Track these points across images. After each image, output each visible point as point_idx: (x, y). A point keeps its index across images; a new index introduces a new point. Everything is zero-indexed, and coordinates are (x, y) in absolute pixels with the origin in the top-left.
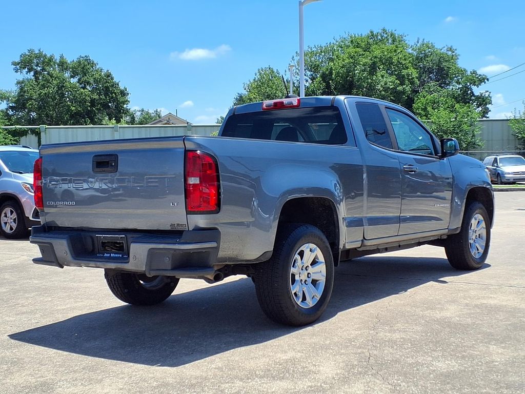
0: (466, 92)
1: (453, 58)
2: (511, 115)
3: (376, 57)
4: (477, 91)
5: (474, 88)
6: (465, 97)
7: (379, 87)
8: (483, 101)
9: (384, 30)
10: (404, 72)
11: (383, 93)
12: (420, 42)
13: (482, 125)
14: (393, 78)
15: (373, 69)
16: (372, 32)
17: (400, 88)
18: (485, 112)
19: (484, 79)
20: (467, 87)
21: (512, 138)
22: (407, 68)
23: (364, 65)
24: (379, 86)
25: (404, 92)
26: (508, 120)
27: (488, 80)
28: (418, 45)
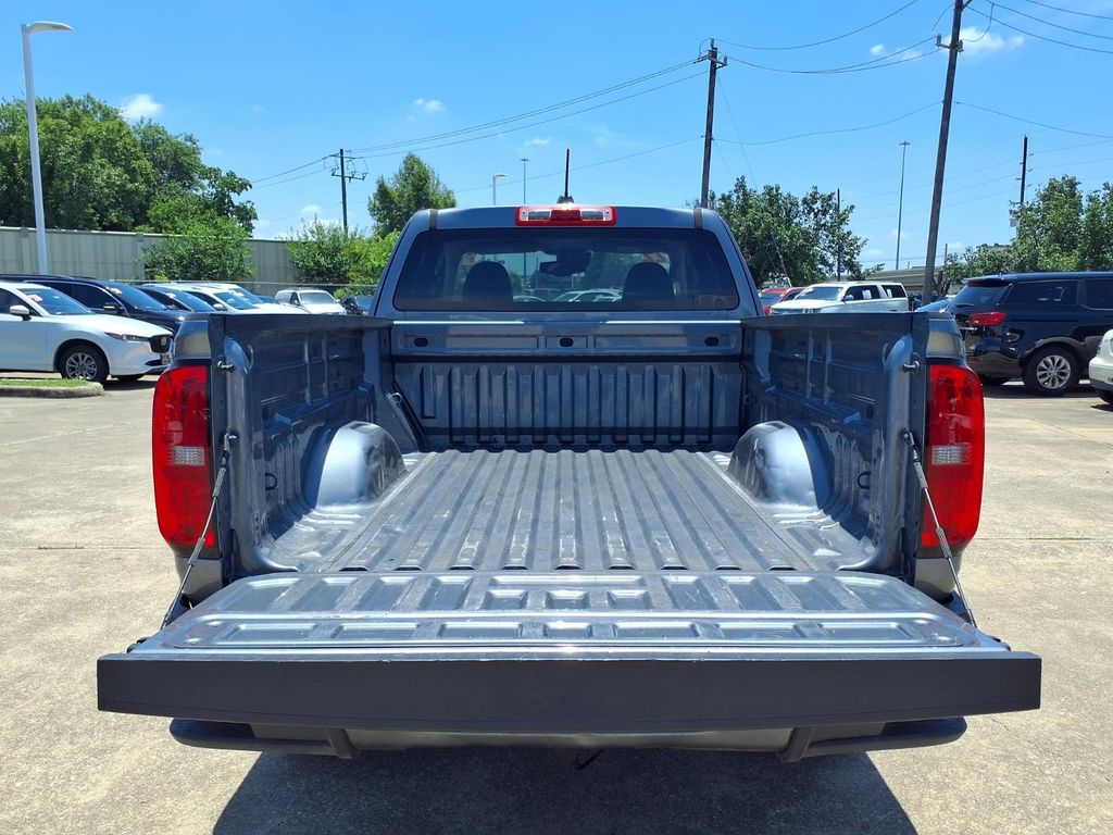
0: (222, 200)
1: (195, 152)
2: (286, 235)
3: (90, 136)
4: (237, 199)
5: (233, 196)
6: (221, 205)
7: (99, 181)
8: (246, 215)
9: (88, 97)
10: (135, 164)
11: (106, 190)
12: (145, 122)
13: (252, 246)
14: (119, 170)
15: (87, 152)
16: (69, 98)
17: (129, 186)
18: (249, 228)
19: (246, 185)
20: (224, 194)
21: (289, 265)
22: (138, 158)
23: (72, 147)
24: (99, 179)
25: (136, 192)
26: (283, 242)
27: (251, 186)
28: (143, 127)
